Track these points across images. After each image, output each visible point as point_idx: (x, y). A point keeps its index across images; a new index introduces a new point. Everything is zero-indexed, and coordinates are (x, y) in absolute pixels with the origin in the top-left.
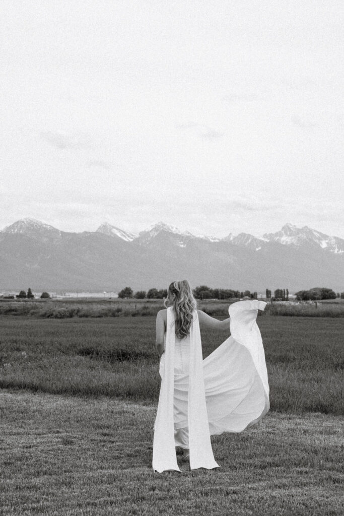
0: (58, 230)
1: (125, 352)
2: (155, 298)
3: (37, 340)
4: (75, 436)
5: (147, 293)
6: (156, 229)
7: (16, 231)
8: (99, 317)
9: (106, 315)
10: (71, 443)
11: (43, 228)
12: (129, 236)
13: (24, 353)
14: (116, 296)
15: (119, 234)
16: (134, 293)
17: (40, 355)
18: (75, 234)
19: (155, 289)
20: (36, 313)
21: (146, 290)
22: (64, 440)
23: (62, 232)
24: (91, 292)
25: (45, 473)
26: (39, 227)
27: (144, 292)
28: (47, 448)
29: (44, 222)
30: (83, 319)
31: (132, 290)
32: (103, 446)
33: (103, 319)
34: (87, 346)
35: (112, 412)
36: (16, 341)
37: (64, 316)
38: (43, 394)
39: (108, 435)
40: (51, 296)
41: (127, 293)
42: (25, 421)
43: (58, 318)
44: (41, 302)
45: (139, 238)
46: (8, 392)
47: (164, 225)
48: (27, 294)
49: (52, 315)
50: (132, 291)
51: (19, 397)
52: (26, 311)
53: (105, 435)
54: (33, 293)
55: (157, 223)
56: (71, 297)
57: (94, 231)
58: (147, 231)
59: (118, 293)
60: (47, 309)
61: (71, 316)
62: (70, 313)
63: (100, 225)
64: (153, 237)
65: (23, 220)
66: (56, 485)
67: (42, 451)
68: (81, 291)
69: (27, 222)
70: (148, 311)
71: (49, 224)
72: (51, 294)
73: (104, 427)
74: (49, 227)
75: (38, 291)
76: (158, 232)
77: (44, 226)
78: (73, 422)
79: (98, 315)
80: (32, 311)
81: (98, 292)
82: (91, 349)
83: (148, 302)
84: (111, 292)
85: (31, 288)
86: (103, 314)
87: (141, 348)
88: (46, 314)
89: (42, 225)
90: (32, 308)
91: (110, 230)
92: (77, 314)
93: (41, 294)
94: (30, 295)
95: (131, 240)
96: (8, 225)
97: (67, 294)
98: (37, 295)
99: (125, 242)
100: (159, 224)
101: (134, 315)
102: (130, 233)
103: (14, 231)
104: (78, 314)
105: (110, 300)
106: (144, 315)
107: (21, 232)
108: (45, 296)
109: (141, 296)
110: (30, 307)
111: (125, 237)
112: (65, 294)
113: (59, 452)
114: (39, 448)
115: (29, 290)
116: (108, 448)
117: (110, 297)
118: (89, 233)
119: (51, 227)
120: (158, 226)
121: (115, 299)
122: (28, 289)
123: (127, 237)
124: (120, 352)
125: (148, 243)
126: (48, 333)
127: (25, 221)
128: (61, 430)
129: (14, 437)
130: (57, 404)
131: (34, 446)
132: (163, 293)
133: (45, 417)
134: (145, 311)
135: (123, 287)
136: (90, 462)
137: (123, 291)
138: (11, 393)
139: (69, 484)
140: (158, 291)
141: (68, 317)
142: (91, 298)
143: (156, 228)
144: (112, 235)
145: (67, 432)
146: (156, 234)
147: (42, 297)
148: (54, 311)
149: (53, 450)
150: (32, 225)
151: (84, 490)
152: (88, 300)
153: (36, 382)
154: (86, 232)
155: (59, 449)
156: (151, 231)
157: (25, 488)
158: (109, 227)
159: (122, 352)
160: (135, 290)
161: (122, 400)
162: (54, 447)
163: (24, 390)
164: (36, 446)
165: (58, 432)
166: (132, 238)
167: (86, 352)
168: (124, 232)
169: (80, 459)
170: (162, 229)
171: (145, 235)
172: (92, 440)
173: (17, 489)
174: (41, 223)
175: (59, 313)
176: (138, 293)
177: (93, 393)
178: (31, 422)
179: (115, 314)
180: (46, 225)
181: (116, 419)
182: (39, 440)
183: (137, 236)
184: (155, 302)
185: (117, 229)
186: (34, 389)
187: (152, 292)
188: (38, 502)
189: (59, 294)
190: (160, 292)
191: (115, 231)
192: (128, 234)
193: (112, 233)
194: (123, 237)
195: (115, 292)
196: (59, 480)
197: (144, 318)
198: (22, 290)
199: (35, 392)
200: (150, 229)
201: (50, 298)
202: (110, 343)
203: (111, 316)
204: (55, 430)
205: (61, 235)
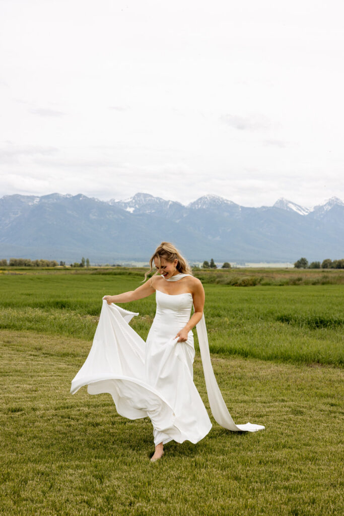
0: (238, 205)
1: (323, 319)
2: (329, 268)
3: (234, 306)
4: (302, 405)
5: (321, 264)
6: (329, 204)
7: (200, 206)
8: (280, 285)
9: (287, 284)
10: (301, 413)
11: (225, 203)
12: (304, 210)
13: (226, 319)
14: (293, 266)
15: (294, 208)
16: (309, 264)
17: (242, 322)
18: (253, 209)
19: (329, 260)
20: (222, 281)
21: (321, 261)
22: (292, 409)
23: (242, 207)
24: (268, 262)
25: (284, 447)
26: (220, 203)
27: (319, 263)
28: (278, 419)
29: (225, 198)
30: (267, 287)
31: (307, 260)
32: (335, 417)
33: (285, 287)
34: (286, 313)
35: (330, 380)
36: (215, 308)
37: (247, 284)
38: (254, 360)
39: (335, 405)
40: (232, 266)
41: (303, 264)
42: (246, 388)
43: (242, 286)
44: (224, 271)
45: (314, 212)
46: (220, 357)
47: (337, 199)
48: (210, 264)
49: (237, 283)
50: (307, 262)
51: (233, 363)
52: (212, 279)
53: (332, 405)
54: (215, 264)
55: (331, 198)
56: (249, 267)
57: (272, 206)
58: (321, 205)
59: (294, 263)
60: (232, 278)
61: (254, 284)
62: (253, 282)
63: (277, 200)
64: (326, 211)
65: (206, 196)
66: (300, 459)
67: (274, 421)
68: (259, 262)
69: (209, 198)
70: (327, 280)
71: (230, 200)
72: (232, 265)
73: (328, 396)
74: (229, 202)
75: (220, 261)
76: (332, 206)
77: (225, 202)
78: (294, 391)
79: (280, 283)
80: (217, 280)
81: (275, 262)
82: (289, 315)
83: (323, 272)
84: (287, 262)
85: (214, 259)
86: (284, 283)
87: (337, 315)
88: (230, 282)
89: (223, 201)
90: (218, 277)
91: (287, 204)
92: (259, 282)
93: (222, 264)
94: (213, 266)
95: (307, 214)
96: (193, 201)
97: (246, 264)
98: (219, 265)
99: (301, 215)
100: (333, 199)
101: (314, 284)
102: (305, 208)
103: (198, 207)
104: (261, 283)
105: (287, 270)
106: (323, 284)
107: (204, 207)
108: (226, 266)
109: (316, 266)
110: (215, 275)
111: (301, 211)
112: (244, 264)
113: (292, 422)
114: (271, 418)
115: (212, 260)
116: (340, 420)
117: (286, 267)
118: (267, 207)
119: (232, 202)
120: (332, 200)
121: (291, 268)
122: (210, 259)
123: (302, 211)
124: (318, 319)
125: (322, 216)
126: (242, 301)
127: (208, 197)
128: (285, 398)
129: (242, 405)
130: (271, 371)
131: (264, 415)
132: (337, 263)
133: (265, 384)
134: (324, 280)
135: (299, 258)
136: (327, 436)
137: (298, 261)
138: (223, 358)
139: (313, 460)
140: (332, 261)
141: (251, 285)
142: (269, 268)
143: (329, 202)
144: (288, 209)
145: (292, 401)
146: (330, 208)
147: (223, 267)
148: (239, 279)
149: (285, 420)
150: (215, 201)
151: (333, 468)
152: (266, 270)
153: (246, 348)
154: (263, 207)
155: (291, 420)
156: (325, 205)
157: (270, 463)
158: (285, 201)
159: (320, 319)
160: (310, 261)
161: (334, 367)
162: (285, 417)
163: (235, 356)
164: (267, 415)
165: (283, 401)
166: (307, 212)
167: (285, 319)
168: (300, 206)
169: (315, 431)
170: (335, 203)
171: (319, 209)
172: (321, 411)
173: (260, 463)
174: (222, 198)
175: (243, 281)
176: (313, 263)
177: (304, 360)
178: (252, 388)
179: (296, 282)
180: (227, 201)
181: (336, 388)
182: (267, 410)
183: (312, 210)
184: (330, 272)
185: (293, 203)
186: (245, 355)
187: (326, 263)
188: (288, 480)
189: (239, 264)
190: (335, 262)
191: (291, 205)
192: (303, 208)
193: (288, 207)
194: (298, 211)
195: (291, 263)
196: (302, 455)
197: (325, 287)
198: (206, 260)
199: (245, 358)
200: (325, 204)
201: (231, 268)
202: (306, 310)
203: (292, 285)
204: (280, 398)
205: (240, 209)
